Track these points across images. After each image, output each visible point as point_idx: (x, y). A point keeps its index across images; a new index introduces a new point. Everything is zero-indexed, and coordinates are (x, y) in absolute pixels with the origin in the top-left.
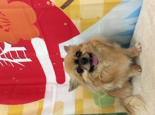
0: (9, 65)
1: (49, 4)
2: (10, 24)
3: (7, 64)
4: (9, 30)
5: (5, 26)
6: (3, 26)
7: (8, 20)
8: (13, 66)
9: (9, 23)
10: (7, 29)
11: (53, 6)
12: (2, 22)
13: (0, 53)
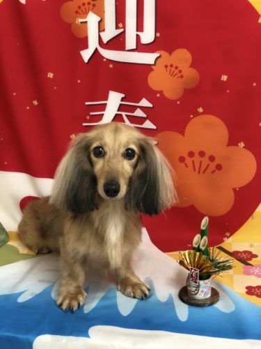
0: (88, 118)
2: (195, 170)
3: (91, 114)
4: (183, 164)
5: (193, 161)
6: (193, 159)
7: (204, 173)
8: (84, 124)
9: (197, 170)
10: (186, 162)
12: (201, 162)
13: (127, 116)
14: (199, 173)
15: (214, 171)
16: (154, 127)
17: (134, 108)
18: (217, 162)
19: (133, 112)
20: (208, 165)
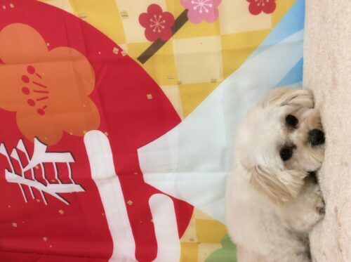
0: (38, 200)
1: (117, 53)
2: (47, 97)
4: (45, 110)
5: (38, 100)
6: (36, 102)
7: (45, 87)
8: (46, 203)
9: (43, 95)
10: (41, 108)
11: (124, 55)
12: (35, 91)
13: (24, 167)
14: (47, 92)
15: (37, 75)
16: (21, 141)
17: (13, 160)
18: (26, 74)
19: (17, 161)
20: (34, 82)
